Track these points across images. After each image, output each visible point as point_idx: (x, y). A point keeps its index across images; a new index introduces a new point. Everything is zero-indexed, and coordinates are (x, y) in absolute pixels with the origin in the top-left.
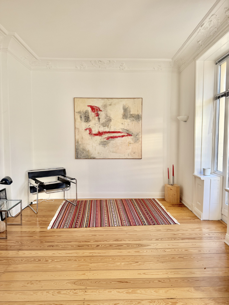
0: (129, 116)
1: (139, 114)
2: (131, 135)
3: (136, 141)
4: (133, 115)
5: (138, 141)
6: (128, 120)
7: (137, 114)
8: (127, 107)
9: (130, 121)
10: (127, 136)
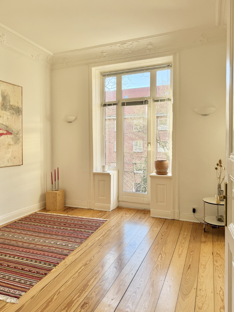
0: (8, 107)
1: (19, 107)
2: (11, 134)
3: (17, 142)
4: (13, 107)
5: (19, 142)
6: (8, 113)
7: (17, 105)
8: (7, 94)
9: (10, 114)
10: (6, 134)
